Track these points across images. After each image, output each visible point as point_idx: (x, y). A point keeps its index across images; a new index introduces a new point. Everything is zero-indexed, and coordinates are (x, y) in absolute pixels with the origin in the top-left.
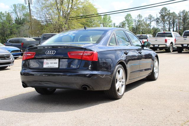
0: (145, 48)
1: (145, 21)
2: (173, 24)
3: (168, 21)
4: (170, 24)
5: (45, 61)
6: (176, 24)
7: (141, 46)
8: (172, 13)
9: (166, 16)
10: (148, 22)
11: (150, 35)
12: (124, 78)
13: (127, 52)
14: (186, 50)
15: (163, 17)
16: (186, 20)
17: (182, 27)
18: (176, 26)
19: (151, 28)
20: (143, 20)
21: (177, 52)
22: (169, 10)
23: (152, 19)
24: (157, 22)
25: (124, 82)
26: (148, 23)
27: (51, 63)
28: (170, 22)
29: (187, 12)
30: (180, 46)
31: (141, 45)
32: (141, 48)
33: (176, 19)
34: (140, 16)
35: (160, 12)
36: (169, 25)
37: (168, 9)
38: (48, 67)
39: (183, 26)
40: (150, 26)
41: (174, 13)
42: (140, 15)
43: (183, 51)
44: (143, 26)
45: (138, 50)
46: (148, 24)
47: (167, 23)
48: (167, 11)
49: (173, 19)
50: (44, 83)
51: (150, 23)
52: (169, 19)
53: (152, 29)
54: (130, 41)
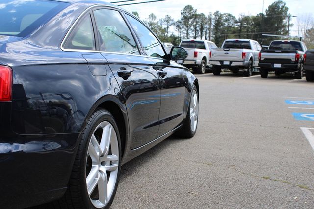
0: (172, 63)
1: (159, 24)
2: (202, 30)
3: (193, 26)
4: (196, 30)
6: (206, 32)
7: (162, 57)
8: (200, 15)
9: (191, 18)
10: (164, 26)
11: (169, 44)
12: (116, 149)
13: (128, 70)
14: (225, 71)
15: (186, 19)
16: (220, 27)
17: (214, 36)
18: (206, 35)
19: (169, 35)
20: (157, 23)
21: (212, 74)
22: (196, 10)
23: (171, 22)
24: (178, 26)
25: (115, 163)
26: (163, 28)
28: (196, 28)
29: (221, 15)
30: (219, 64)
31: (163, 54)
32: (162, 61)
33: (206, 23)
34: (152, 16)
35: (182, 12)
36: (194, 32)
37: (194, 9)
39: (214, 34)
40: (167, 32)
41: (203, 14)
42: (152, 14)
43: (221, 73)
44: (157, 31)
45: (155, 66)
46: (165, 29)
47: (191, 29)
48: (192, 11)
49: (201, 24)
51: (168, 27)
52: (195, 23)
53: (170, 37)
54: (139, 45)
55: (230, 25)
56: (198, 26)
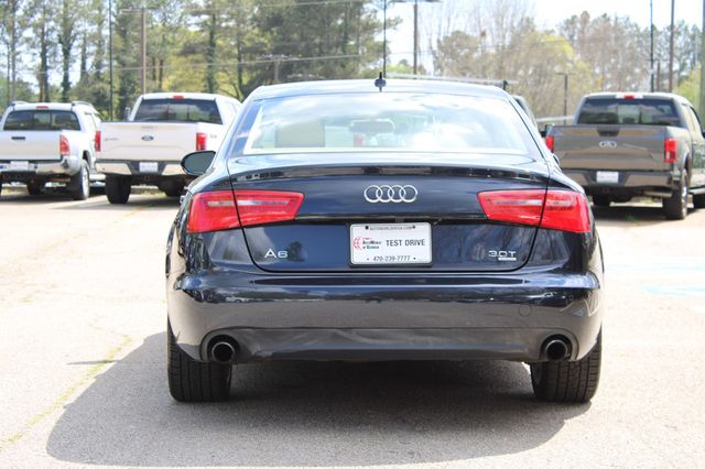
2: (66, 41)
5: (358, 232)
6: (83, 48)
18: (84, 59)
27: (390, 243)
28: (45, 33)
36: (38, 51)
38: (378, 262)
47: (27, 39)
50: (358, 334)
55: (173, 22)
56: (52, 24)
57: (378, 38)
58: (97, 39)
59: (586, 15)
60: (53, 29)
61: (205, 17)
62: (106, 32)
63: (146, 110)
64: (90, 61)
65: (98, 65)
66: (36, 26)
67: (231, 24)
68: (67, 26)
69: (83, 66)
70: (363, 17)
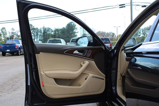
55: (50, 33)
56: (35, 33)
57: (76, 34)
58: (41, 35)
59: (100, 32)
60: (35, 34)
61: (54, 32)
62: (42, 34)
63: (50, 41)
64: (40, 38)
65: (41, 38)
66: (33, 34)
67: (57, 33)
68: (37, 33)
69: (39, 38)
70: (74, 32)
